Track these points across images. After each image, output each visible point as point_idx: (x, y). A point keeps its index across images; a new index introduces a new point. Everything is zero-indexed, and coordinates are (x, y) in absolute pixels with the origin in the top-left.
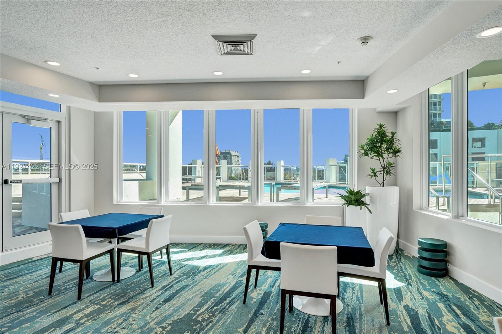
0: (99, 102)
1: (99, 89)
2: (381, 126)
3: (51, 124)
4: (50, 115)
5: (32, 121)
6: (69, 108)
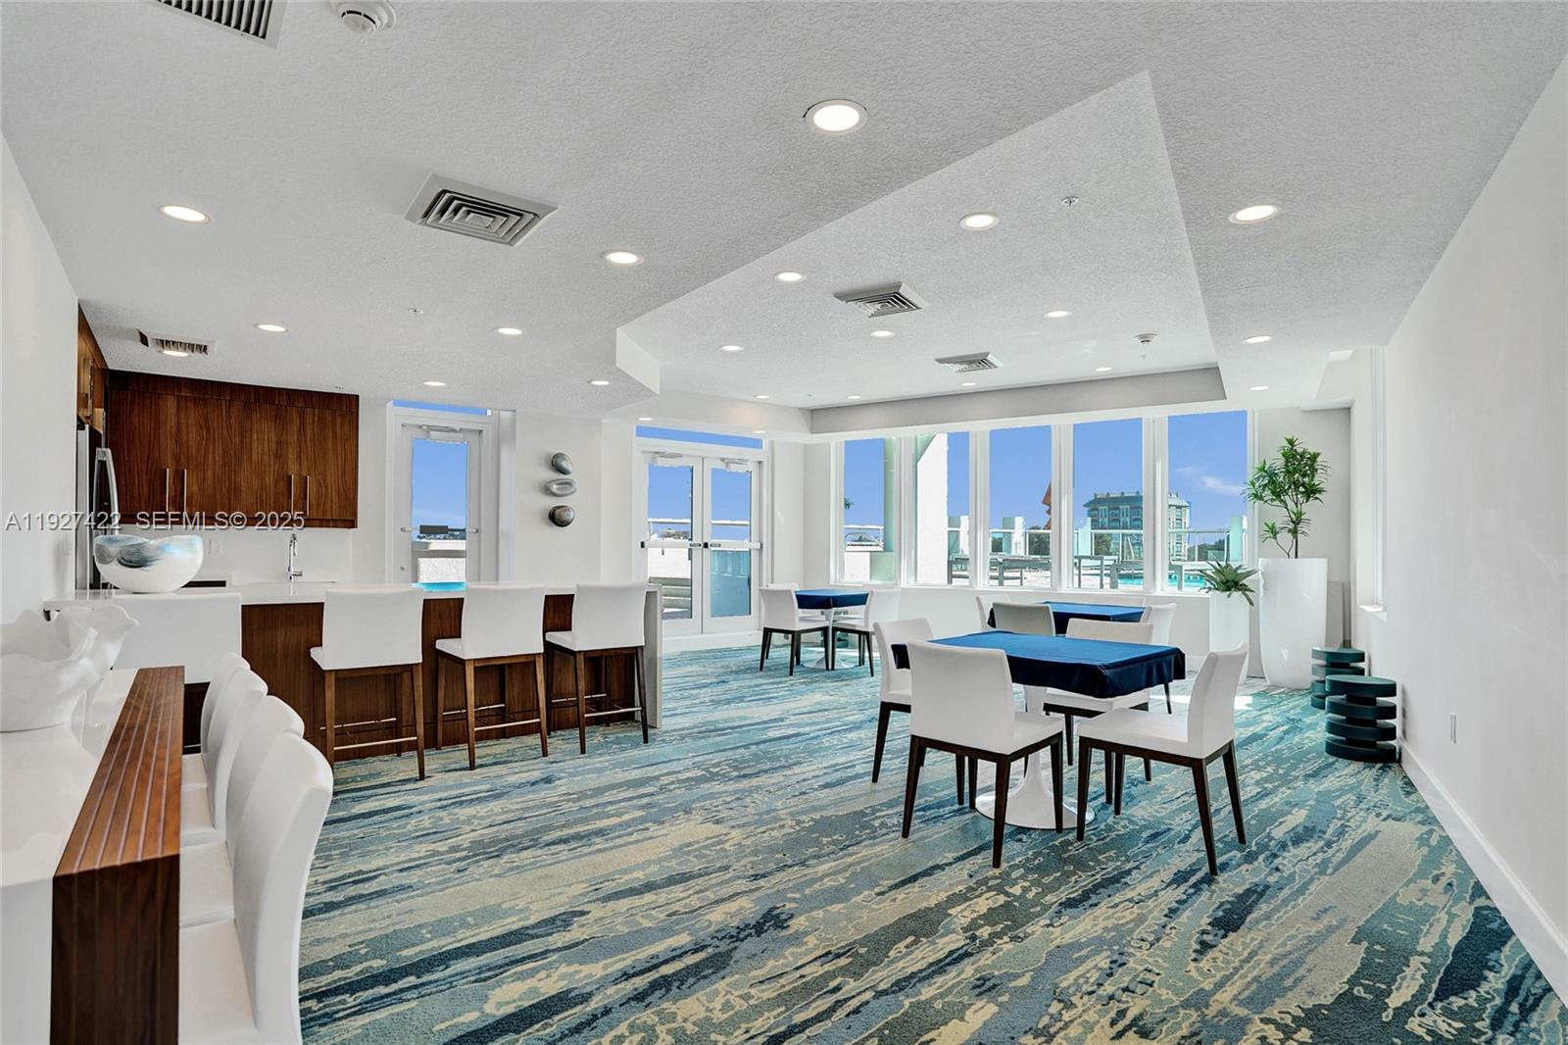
0: (812, 433)
1: (812, 418)
2: (1291, 442)
3: (752, 467)
4: (751, 454)
5: (732, 465)
6: (772, 443)
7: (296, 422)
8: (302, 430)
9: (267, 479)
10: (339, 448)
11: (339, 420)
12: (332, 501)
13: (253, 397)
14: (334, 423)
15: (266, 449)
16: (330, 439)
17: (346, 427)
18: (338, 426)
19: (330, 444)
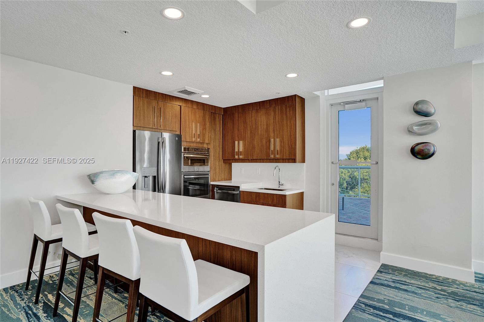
7: (272, 114)
8: (275, 118)
9: (263, 142)
10: (289, 123)
11: (288, 110)
12: (286, 150)
13: (258, 107)
14: (286, 112)
15: (263, 128)
16: (285, 118)
17: (291, 112)
18: (288, 112)
19: (285, 122)
